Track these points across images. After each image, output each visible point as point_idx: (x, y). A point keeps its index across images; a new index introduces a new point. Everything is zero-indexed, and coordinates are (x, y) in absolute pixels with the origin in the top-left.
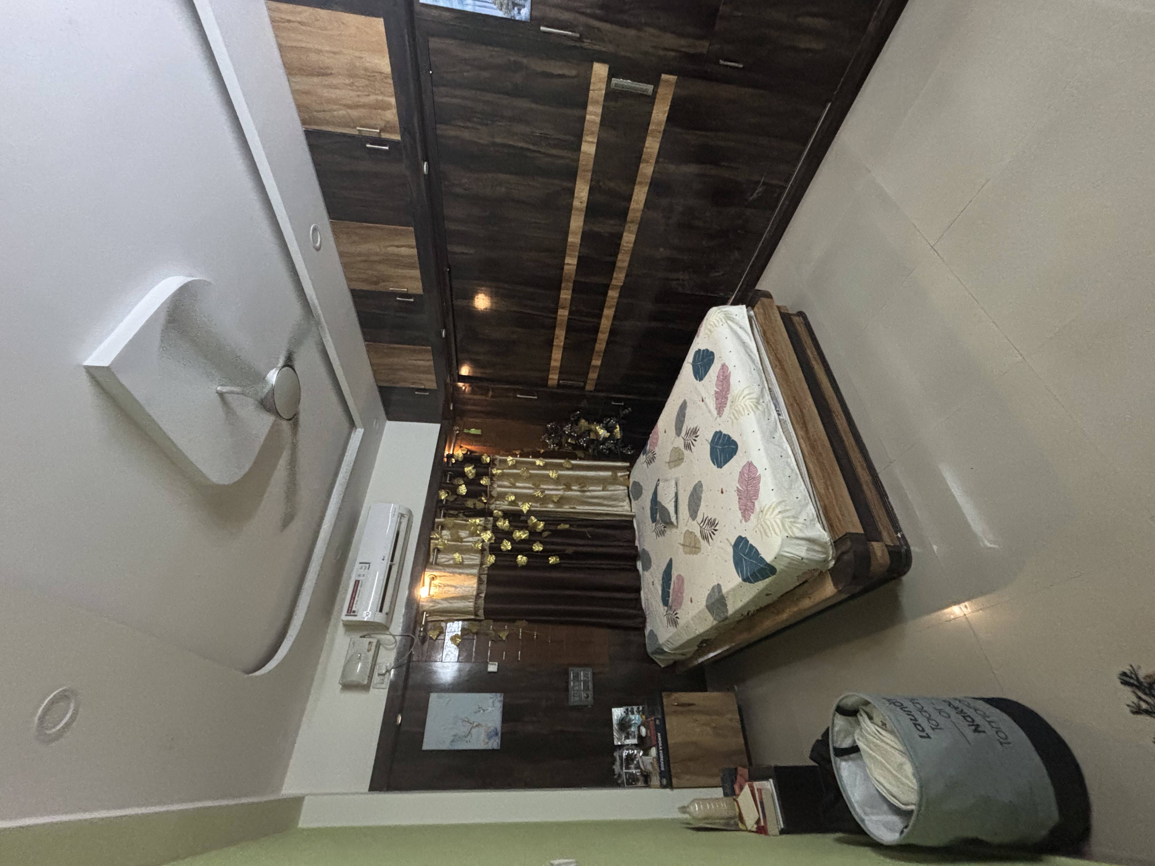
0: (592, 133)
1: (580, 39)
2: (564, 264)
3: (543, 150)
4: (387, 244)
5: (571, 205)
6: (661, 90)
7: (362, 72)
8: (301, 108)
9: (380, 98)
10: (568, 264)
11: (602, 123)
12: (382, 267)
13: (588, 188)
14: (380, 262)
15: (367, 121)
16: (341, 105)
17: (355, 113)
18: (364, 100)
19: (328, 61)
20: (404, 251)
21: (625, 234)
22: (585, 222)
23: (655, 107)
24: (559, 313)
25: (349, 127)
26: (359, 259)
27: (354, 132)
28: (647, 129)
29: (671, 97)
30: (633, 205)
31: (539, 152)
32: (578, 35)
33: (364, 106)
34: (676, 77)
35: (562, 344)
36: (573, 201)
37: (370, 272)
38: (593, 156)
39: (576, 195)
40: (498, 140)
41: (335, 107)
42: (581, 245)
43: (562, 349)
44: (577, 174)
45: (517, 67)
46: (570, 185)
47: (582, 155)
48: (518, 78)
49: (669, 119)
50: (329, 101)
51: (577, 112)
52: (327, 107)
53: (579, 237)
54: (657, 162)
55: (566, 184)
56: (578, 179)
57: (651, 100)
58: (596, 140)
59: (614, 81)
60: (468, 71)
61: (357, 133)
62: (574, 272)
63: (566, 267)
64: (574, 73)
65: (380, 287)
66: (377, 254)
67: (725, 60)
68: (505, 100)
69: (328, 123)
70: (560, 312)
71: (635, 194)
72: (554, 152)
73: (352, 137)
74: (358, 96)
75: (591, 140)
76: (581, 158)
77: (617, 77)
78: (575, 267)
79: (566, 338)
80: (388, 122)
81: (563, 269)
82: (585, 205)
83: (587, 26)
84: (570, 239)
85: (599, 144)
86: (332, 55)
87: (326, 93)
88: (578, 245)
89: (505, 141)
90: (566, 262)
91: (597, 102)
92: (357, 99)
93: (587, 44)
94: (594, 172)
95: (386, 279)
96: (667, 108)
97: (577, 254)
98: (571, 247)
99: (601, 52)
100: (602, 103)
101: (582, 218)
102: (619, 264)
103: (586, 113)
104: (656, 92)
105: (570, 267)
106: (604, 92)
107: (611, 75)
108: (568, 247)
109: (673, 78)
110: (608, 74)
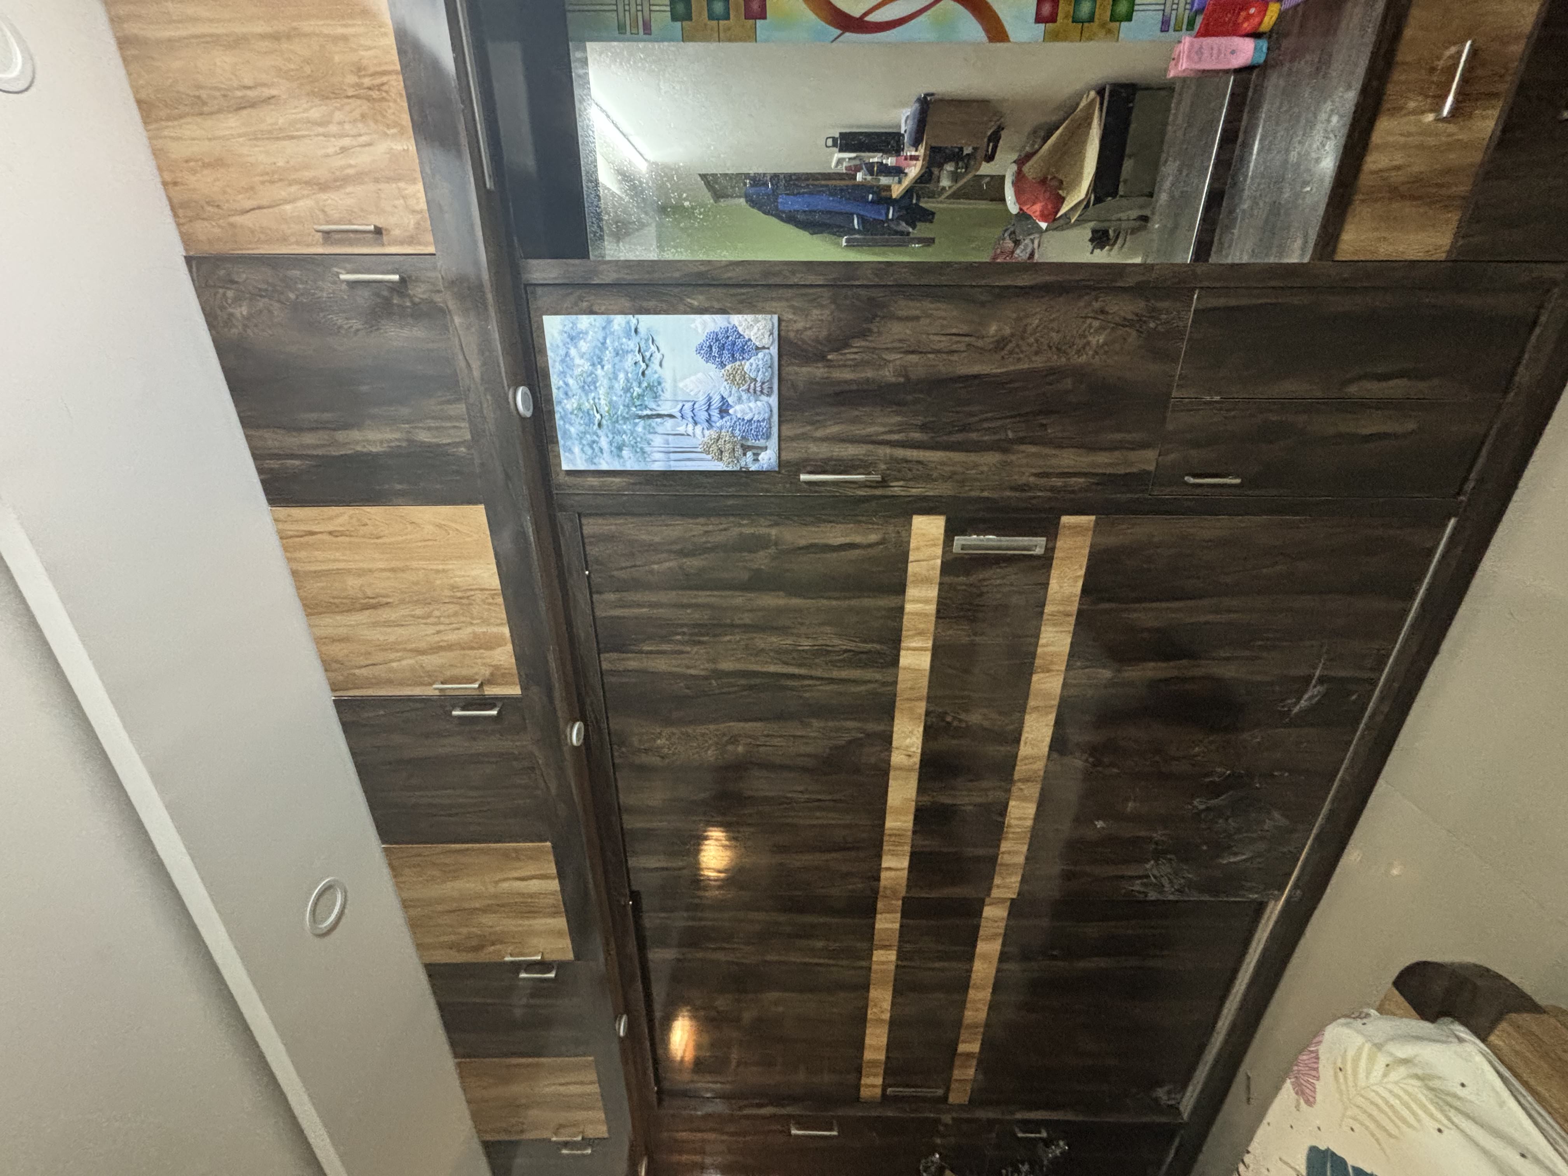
0: (921, 633)
1: (883, 483)
2: (879, 869)
3: (818, 673)
4: (499, 876)
5: (888, 762)
6: (1063, 544)
7: (447, 593)
8: (328, 664)
9: (479, 630)
10: (889, 869)
11: (942, 613)
12: (487, 920)
13: (921, 729)
14: (485, 910)
15: (456, 672)
16: (405, 650)
17: (432, 661)
18: (452, 637)
19: (382, 584)
20: (535, 886)
21: (1012, 803)
22: (921, 790)
23: (1054, 573)
24: (874, 959)
25: (422, 684)
26: (440, 908)
27: (431, 691)
28: (1042, 613)
29: (1086, 551)
30: (1024, 750)
31: (811, 678)
32: (878, 478)
33: (450, 647)
34: (1093, 518)
35: (887, 1016)
36: (890, 756)
37: (464, 931)
38: (927, 673)
39: (895, 743)
40: (726, 665)
41: (392, 656)
42: (914, 832)
43: (887, 1027)
44: (894, 707)
45: (757, 544)
46: (880, 728)
47: (901, 672)
48: (762, 560)
49: (1085, 591)
50: (384, 648)
51: (886, 602)
52: (379, 657)
53: (911, 818)
54: (1069, 667)
55: (873, 727)
56: (897, 715)
57: (1045, 562)
58: (929, 644)
59: (959, 541)
60: (659, 562)
61: (437, 693)
62: (904, 882)
63: (884, 875)
64: (873, 538)
65: (486, 956)
66: (479, 896)
67: (1195, 476)
68: (738, 599)
69: (379, 682)
70: (879, 956)
71: (1026, 729)
72: (844, 674)
73: (425, 701)
74: (438, 632)
75: (919, 645)
76: (900, 678)
77: (963, 533)
78: (906, 872)
79: (893, 1004)
80: (497, 667)
81: (878, 879)
82: (917, 759)
83: (894, 460)
84: (891, 823)
85: (937, 651)
86: (388, 574)
87: (377, 635)
88: (910, 833)
89: (740, 666)
90: (884, 865)
91: (925, 581)
92: (437, 638)
93: (897, 489)
94: (930, 699)
95: (499, 939)
96: (1082, 572)
97: (907, 848)
98: (893, 838)
99: (925, 498)
100: (937, 580)
101: (913, 784)
102: (1003, 859)
103: (904, 601)
104: (1053, 549)
105: (892, 874)
106: (939, 562)
107: (951, 532)
108: (886, 838)
109: (1088, 520)
110: (946, 531)
